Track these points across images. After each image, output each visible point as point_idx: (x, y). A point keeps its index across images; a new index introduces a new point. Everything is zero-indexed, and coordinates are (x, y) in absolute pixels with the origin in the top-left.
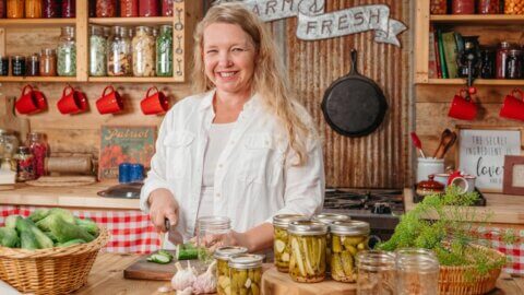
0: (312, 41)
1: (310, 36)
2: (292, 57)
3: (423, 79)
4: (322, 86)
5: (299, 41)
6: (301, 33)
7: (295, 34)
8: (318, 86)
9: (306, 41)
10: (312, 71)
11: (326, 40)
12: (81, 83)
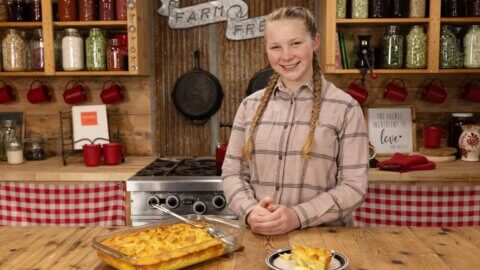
0: (239, 41)
1: (238, 37)
2: (223, 54)
3: (331, 70)
4: (247, 76)
5: (229, 40)
6: (230, 35)
7: (225, 36)
8: (244, 76)
9: (234, 41)
10: (240, 65)
11: (250, 39)
12: (49, 77)
